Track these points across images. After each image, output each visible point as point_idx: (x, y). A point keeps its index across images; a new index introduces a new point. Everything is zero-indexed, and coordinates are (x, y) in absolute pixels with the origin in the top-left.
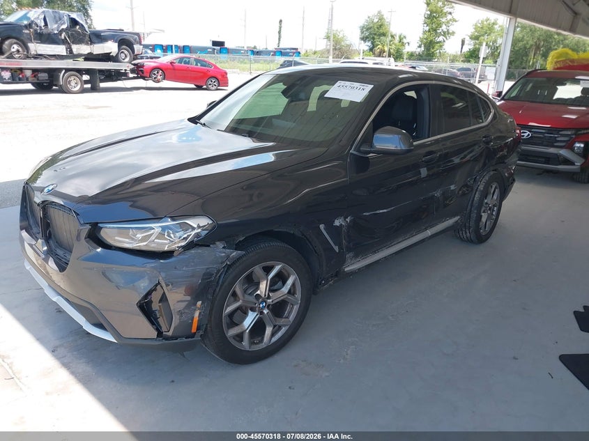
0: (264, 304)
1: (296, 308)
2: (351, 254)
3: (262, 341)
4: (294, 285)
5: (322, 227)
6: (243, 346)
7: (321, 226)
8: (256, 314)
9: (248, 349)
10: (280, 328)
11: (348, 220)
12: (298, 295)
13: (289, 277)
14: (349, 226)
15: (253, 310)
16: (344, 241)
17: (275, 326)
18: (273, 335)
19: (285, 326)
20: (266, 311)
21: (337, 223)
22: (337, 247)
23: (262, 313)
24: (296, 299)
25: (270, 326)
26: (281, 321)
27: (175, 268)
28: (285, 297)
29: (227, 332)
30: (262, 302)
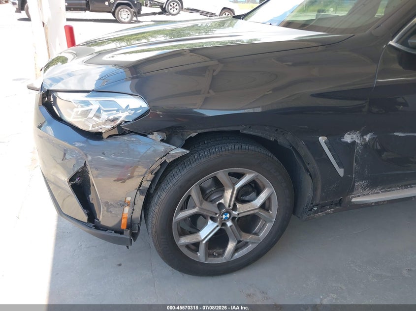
0: (228, 216)
1: (269, 226)
2: (364, 183)
3: (221, 255)
4: (269, 199)
5: (322, 140)
6: (198, 257)
7: (320, 138)
8: (216, 224)
9: (203, 260)
10: (246, 244)
11: (367, 137)
12: (274, 212)
13: (264, 188)
14: (366, 146)
15: (213, 219)
16: (355, 164)
17: (239, 242)
18: (236, 250)
19: (252, 243)
20: (229, 224)
21: (348, 138)
22: (342, 170)
23: (224, 224)
24: (271, 216)
25: (233, 240)
26: (248, 237)
27: (104, 154)
28: (255, 211)
29: (178, 240)
30: (225, 213)
